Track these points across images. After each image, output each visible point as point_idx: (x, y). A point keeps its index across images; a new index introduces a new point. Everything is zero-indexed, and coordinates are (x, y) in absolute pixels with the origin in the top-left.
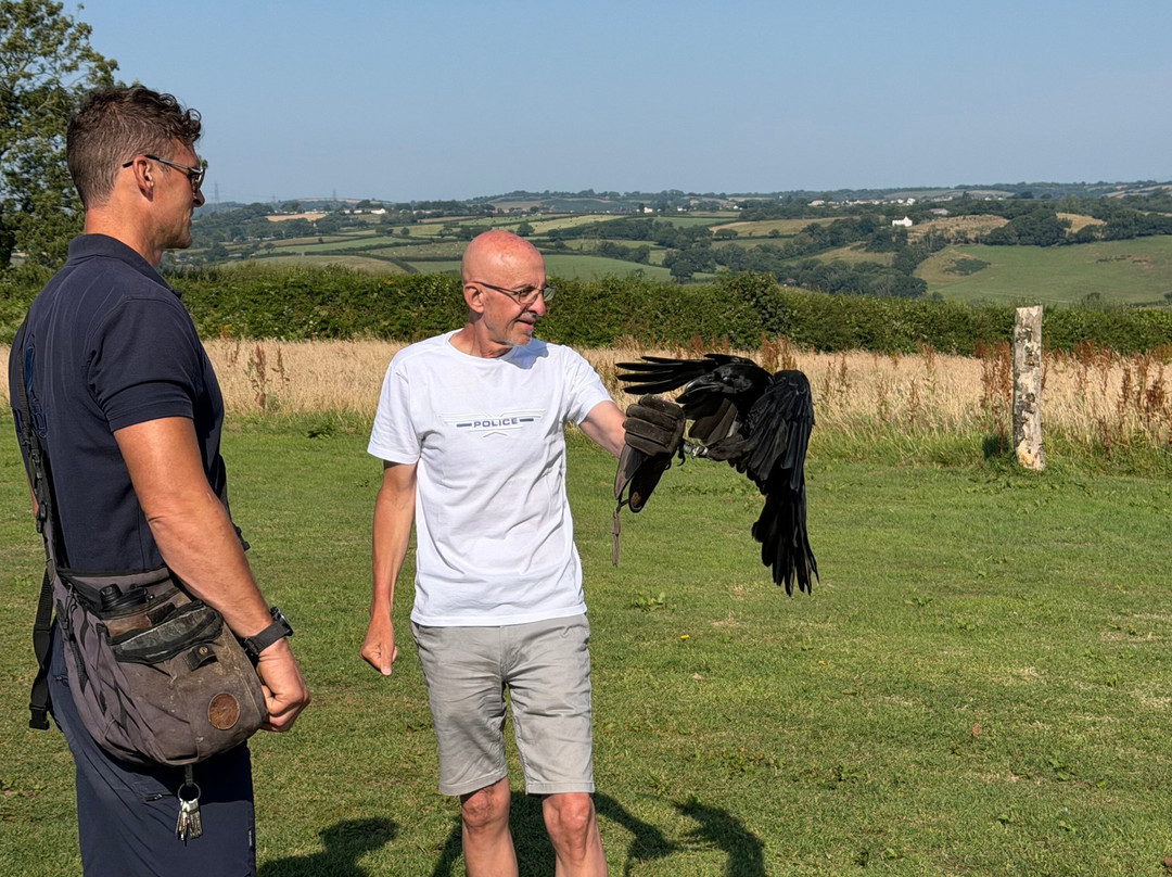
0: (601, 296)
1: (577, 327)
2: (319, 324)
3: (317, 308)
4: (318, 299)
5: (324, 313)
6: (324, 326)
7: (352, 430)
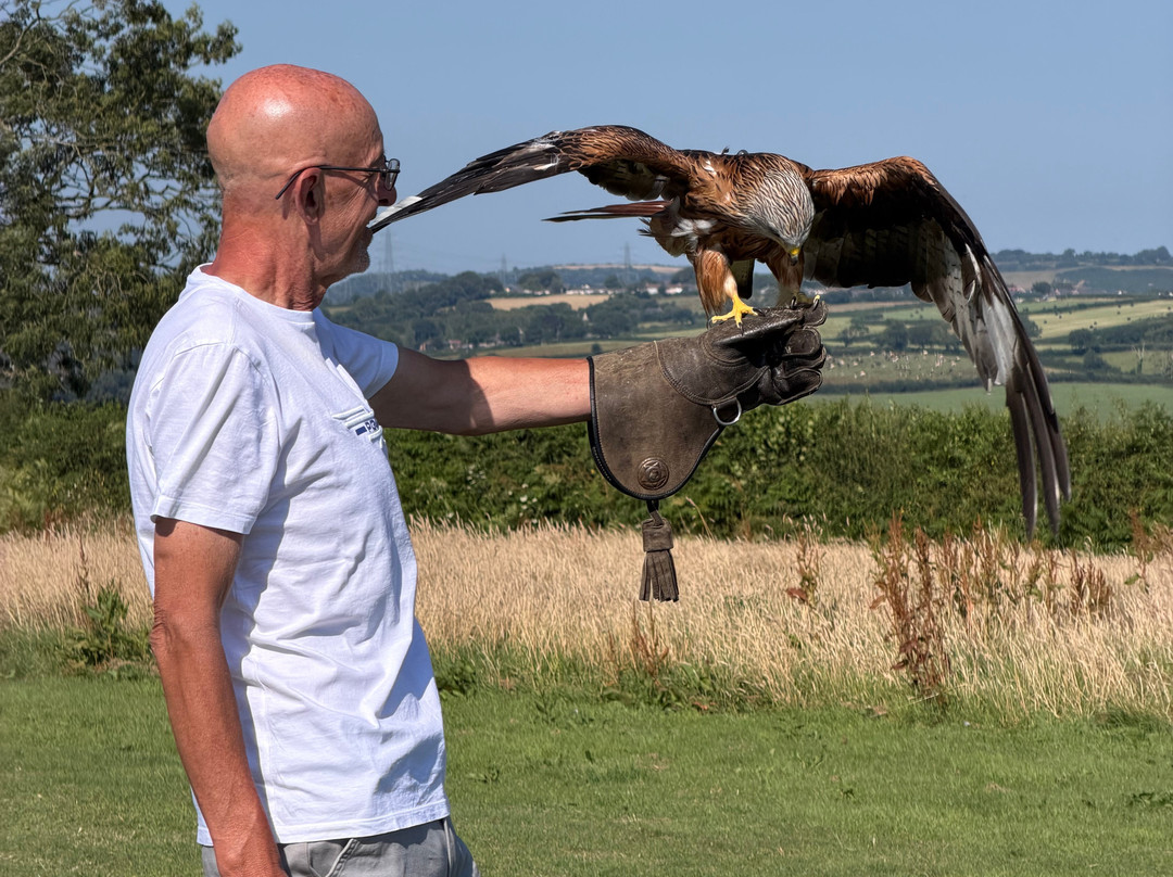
0: (1133, 449)
1: (1080, 516)
2: (541, 501)
3: (538, 469)
4: (542, 449)
5: (552, 480)
6: (551, 505)
7: (509, 682)
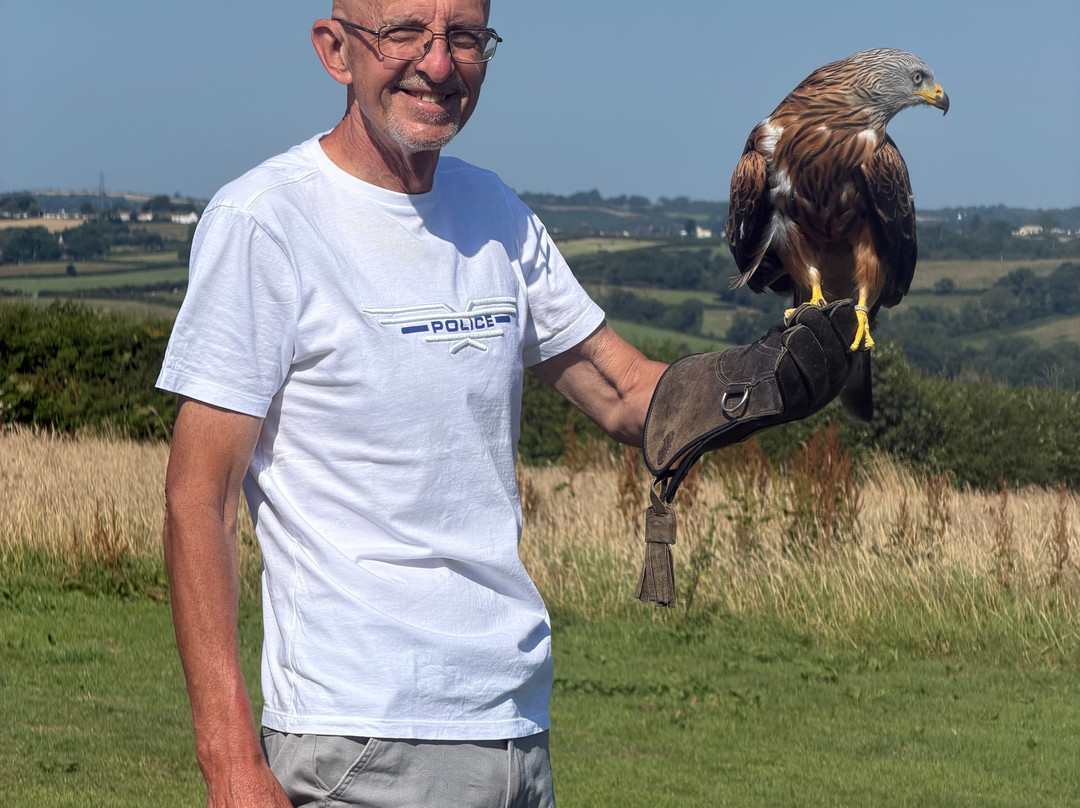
2: (16, 408)
3: (12, 378)
4: (17, 360)
5: (26, 388)
6: (25, 411)
